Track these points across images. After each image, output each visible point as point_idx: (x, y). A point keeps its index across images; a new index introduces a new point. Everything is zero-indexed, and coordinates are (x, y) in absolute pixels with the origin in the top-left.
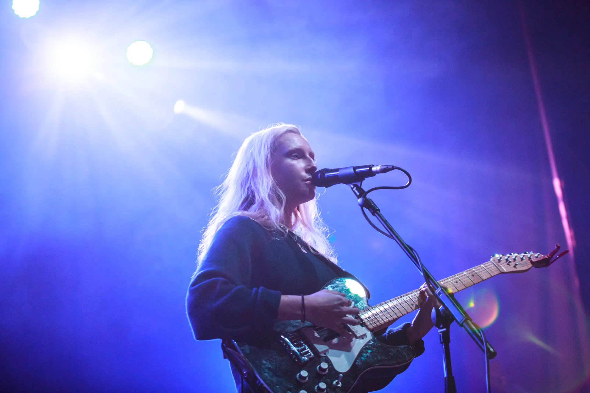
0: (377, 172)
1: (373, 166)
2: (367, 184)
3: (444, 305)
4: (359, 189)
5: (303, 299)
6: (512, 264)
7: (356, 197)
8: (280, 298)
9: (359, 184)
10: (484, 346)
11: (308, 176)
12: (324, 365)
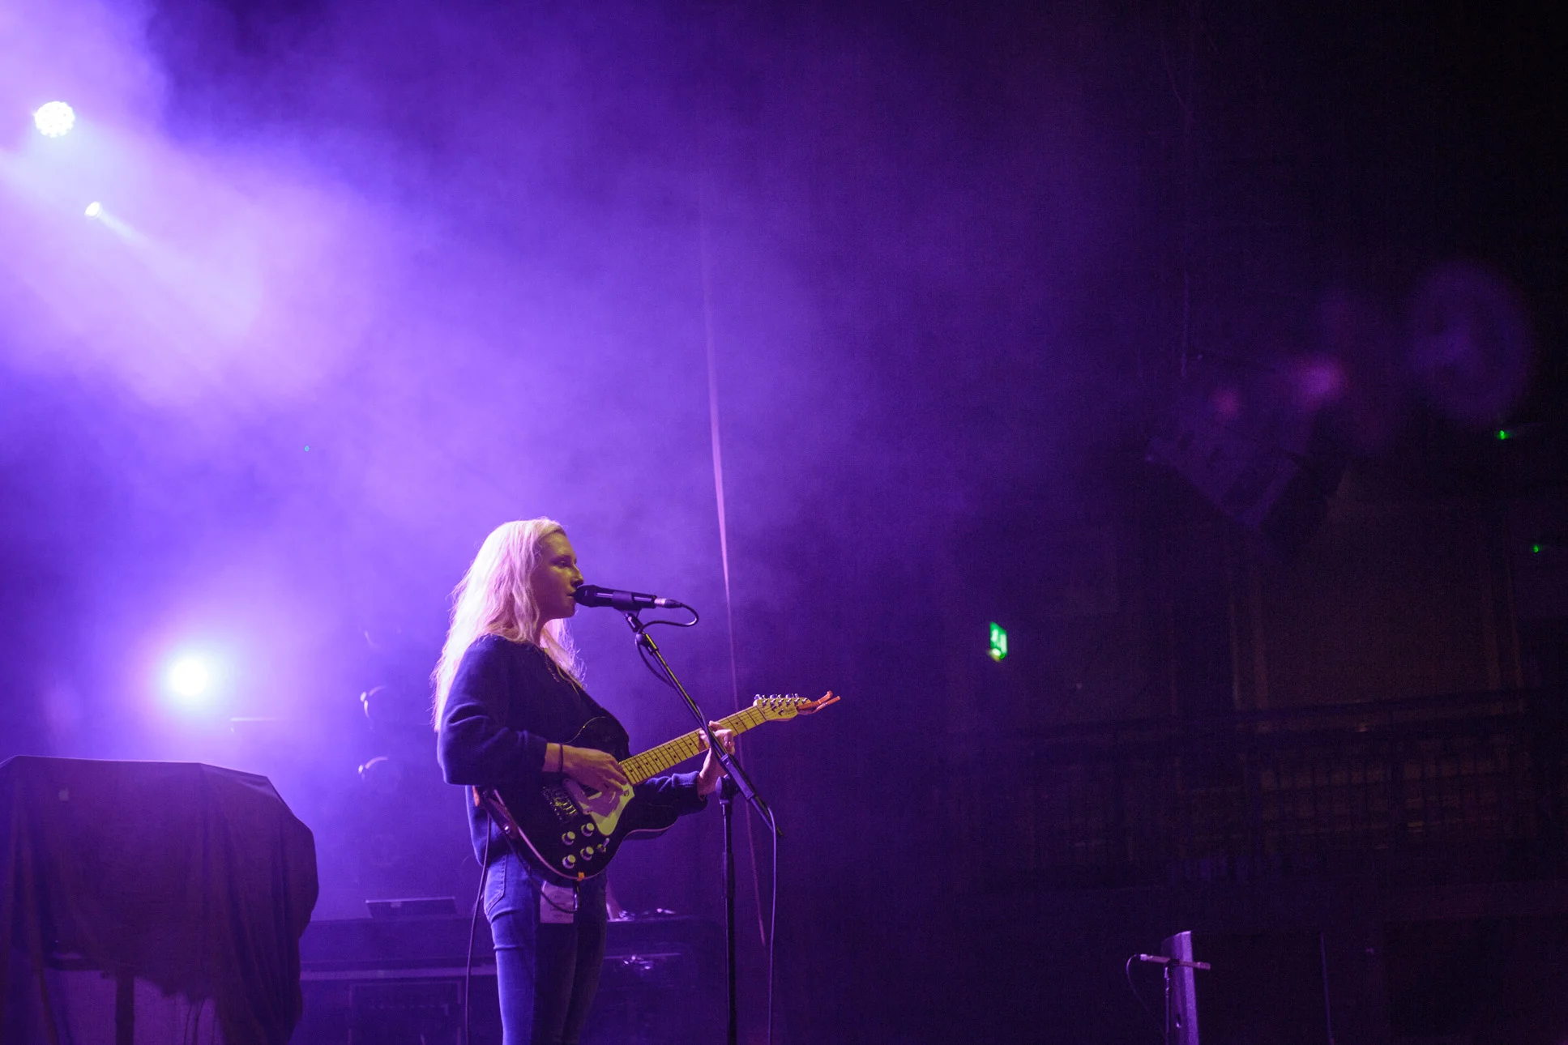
0: (660, 605)
1: (656, 597)
2: (644, 615)
3: (730, 775)
4: (635, 620)
5: (561, 749)
6: (777, 710)
7: (631, 630)
8: (546, 747)
9: (635, 615)
10: (772, 825)
11: (573, 590)
12: (590, 827)
